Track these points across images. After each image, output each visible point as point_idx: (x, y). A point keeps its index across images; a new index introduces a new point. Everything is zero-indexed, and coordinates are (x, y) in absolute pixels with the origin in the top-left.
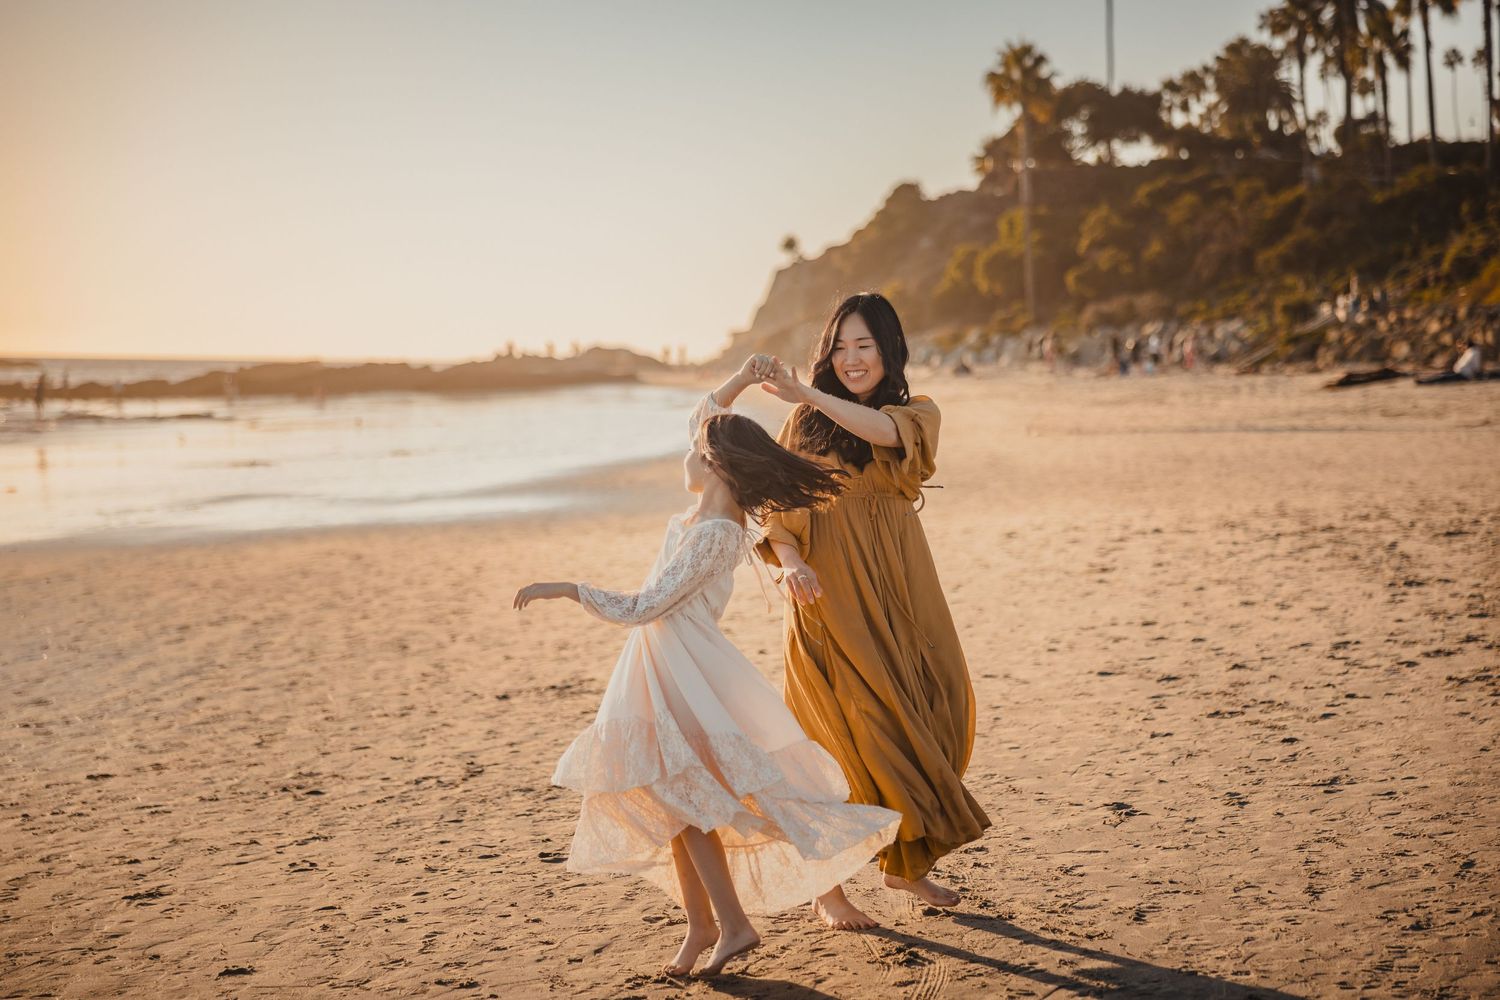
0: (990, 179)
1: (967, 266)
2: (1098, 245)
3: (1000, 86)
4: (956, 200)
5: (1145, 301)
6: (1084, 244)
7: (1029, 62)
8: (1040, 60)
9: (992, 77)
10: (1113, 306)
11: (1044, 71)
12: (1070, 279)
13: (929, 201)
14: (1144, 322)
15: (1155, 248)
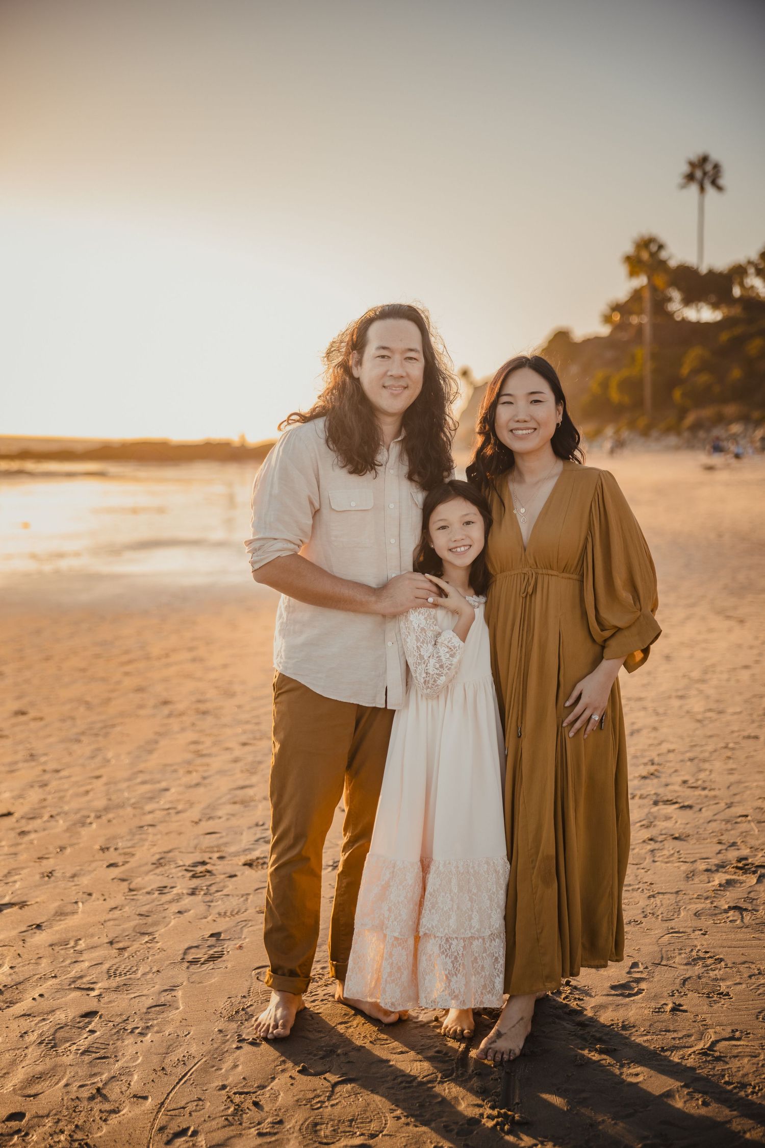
0: (619, 328)
1: (605, 385)
2: (695, 371)
3: (634, 264)
4: (593, 342)
5: (730, 410)
6: (685, 370)
7: (654, 248)
8: (661, 247)
9: (628, 259)
10: (707, 412)
11: (663, 255)
12: (677, 394)
13: (576, 343)
14: (730, 422)
15: (736, 373)
